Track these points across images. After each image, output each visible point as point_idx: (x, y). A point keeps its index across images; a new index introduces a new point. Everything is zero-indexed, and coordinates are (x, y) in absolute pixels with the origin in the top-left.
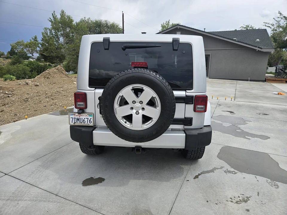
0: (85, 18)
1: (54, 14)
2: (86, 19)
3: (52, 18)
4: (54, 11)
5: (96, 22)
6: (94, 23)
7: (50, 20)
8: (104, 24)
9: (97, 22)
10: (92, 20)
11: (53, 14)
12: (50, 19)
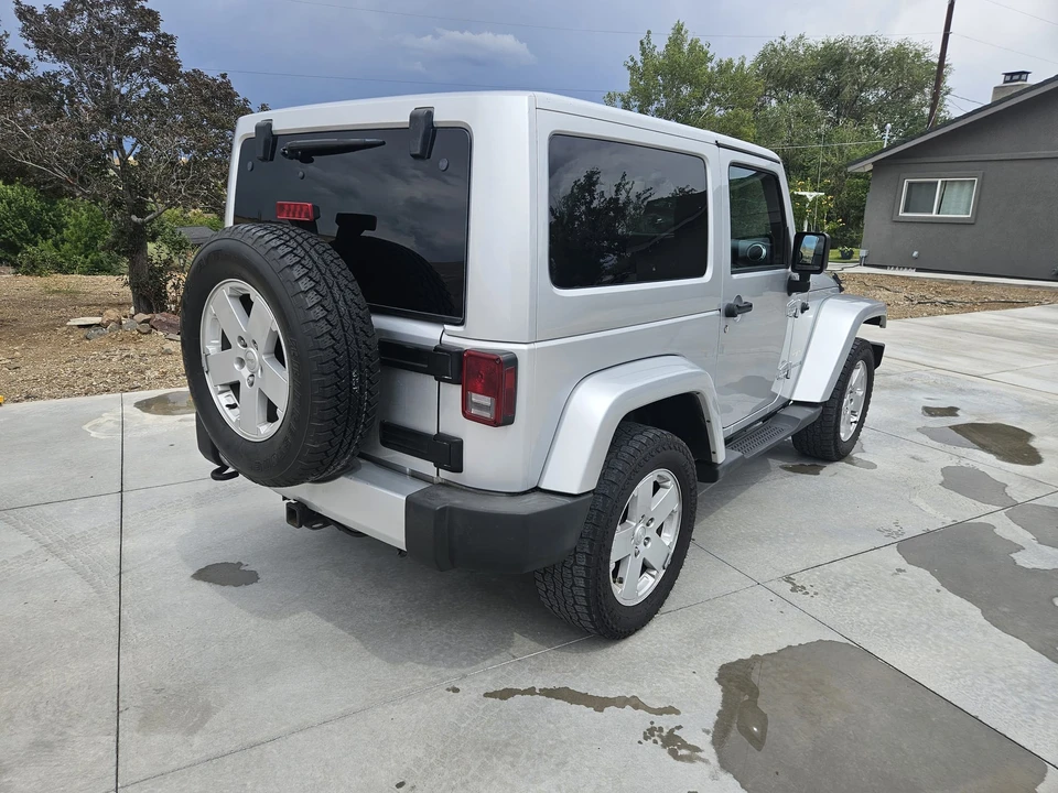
0: (783, 38)
1: (645, 41)
2: (787, 43)
3: (638, 58)
4: (649, 32)
5: (825, 48)
6: (818, 53)
7: (631, 64)
8: (860, 53)
9: (828, 47)
10: (811, 42)
11: (642, 43)
12: (632, 60)
